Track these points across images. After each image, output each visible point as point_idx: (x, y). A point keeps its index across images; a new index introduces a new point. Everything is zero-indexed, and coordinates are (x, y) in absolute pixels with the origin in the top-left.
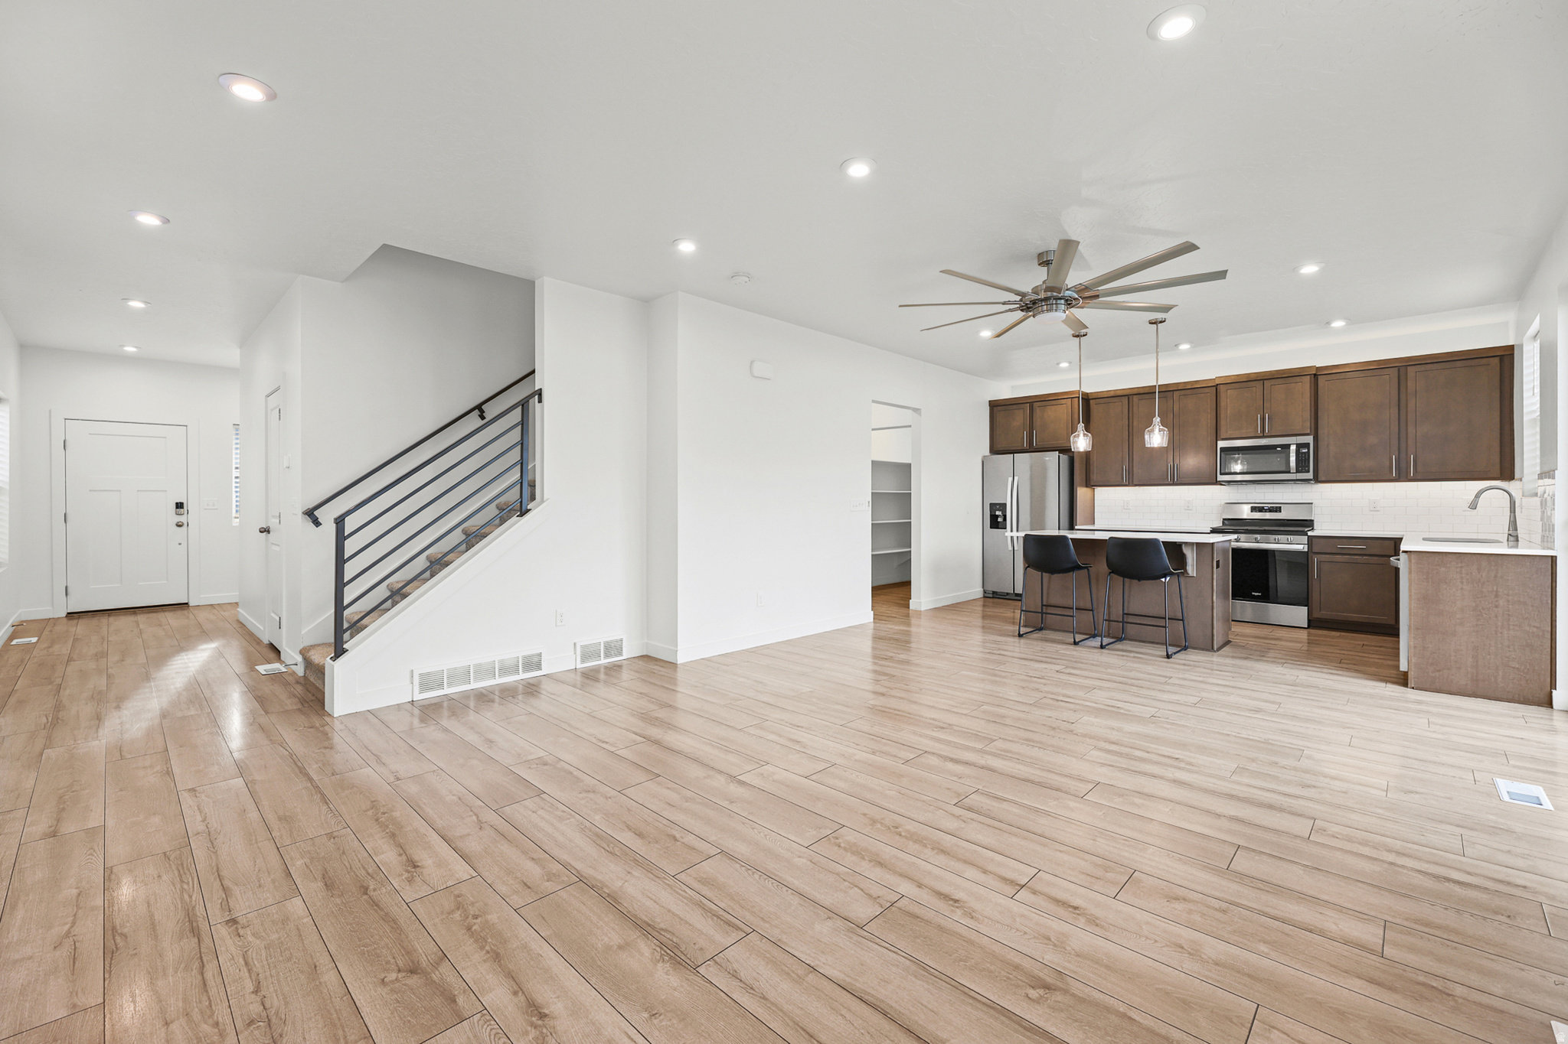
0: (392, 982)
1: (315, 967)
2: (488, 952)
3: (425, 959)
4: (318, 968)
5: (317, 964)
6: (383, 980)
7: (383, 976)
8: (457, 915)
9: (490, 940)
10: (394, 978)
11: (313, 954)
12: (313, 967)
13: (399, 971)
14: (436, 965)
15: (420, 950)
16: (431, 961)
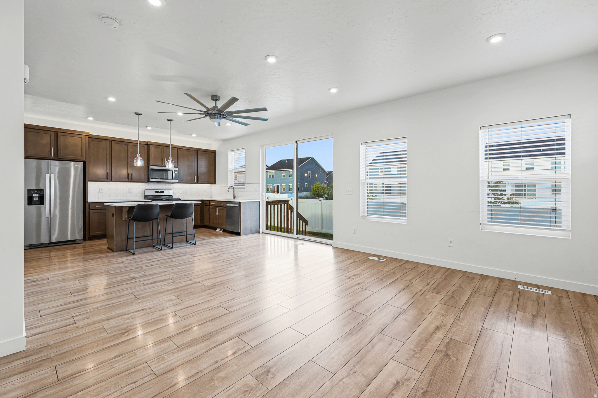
0: (455, 358)
1: (470, 381)
2: (427, 342)
3: (441, 354)
4: (470, 380)
5: (468, 381)
6: (457, 360)
7: (455, 361)
8: (418, 355)
9: (422, 344)
10: (454, 358)
11: (467, 386)
12: (470, 382)
13: (450, 358)
14: (441, 351)
15: (439, 358)
16: (440, 353)
